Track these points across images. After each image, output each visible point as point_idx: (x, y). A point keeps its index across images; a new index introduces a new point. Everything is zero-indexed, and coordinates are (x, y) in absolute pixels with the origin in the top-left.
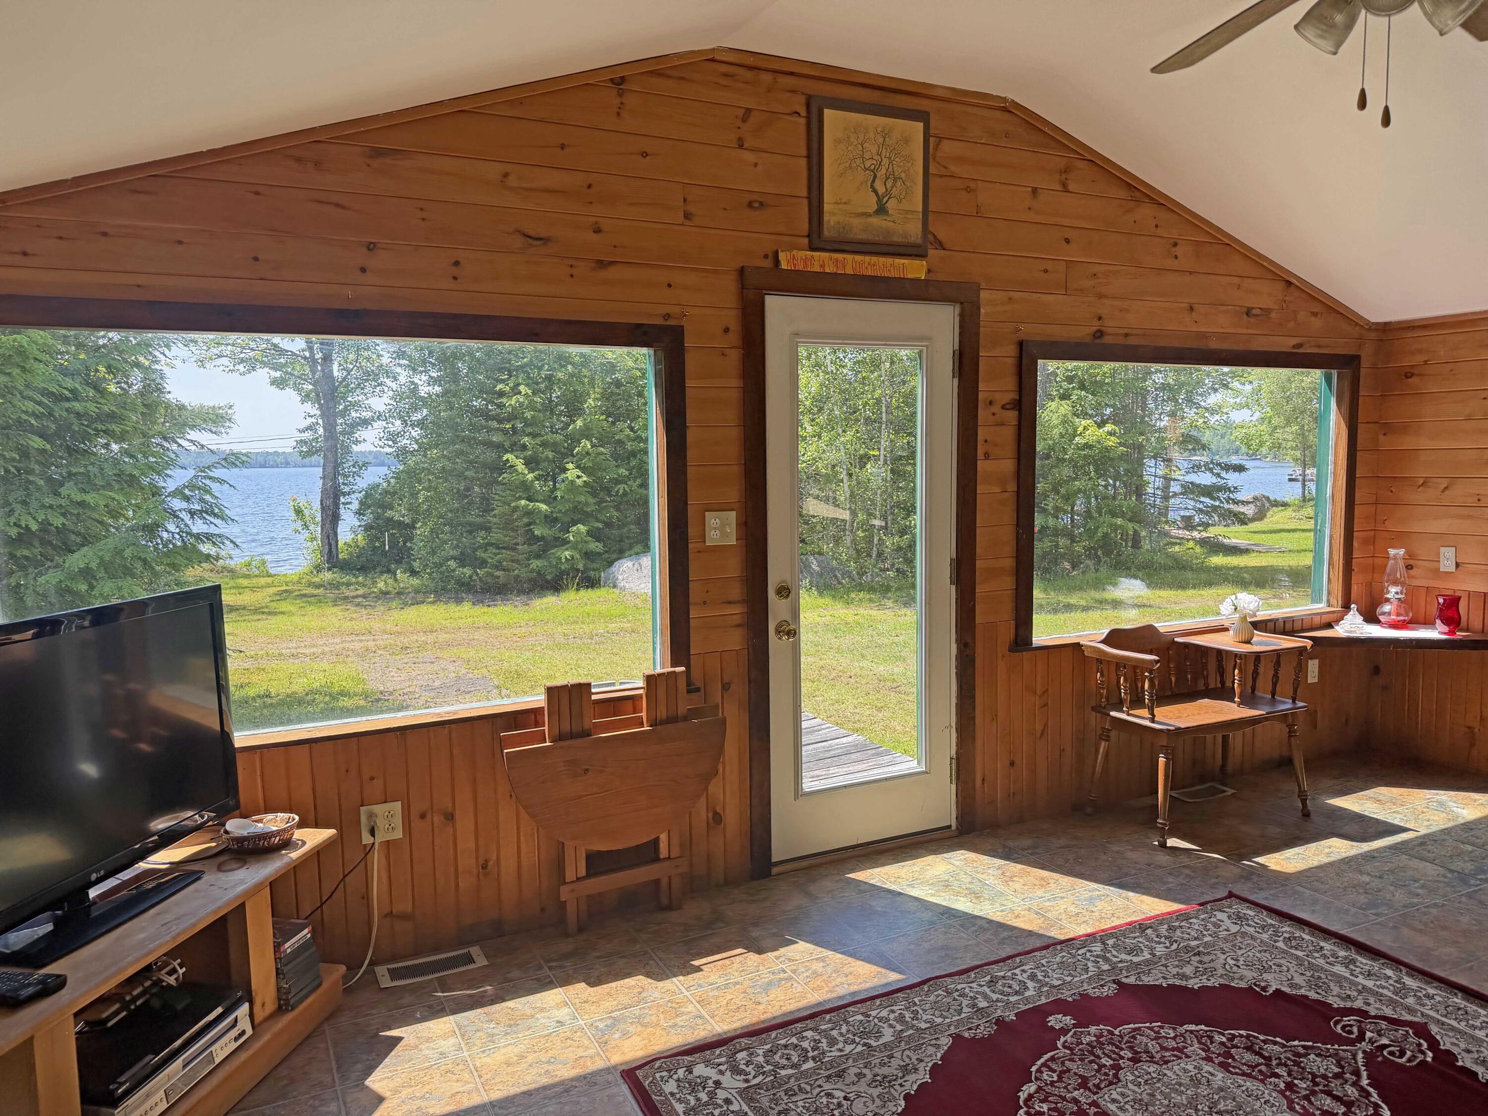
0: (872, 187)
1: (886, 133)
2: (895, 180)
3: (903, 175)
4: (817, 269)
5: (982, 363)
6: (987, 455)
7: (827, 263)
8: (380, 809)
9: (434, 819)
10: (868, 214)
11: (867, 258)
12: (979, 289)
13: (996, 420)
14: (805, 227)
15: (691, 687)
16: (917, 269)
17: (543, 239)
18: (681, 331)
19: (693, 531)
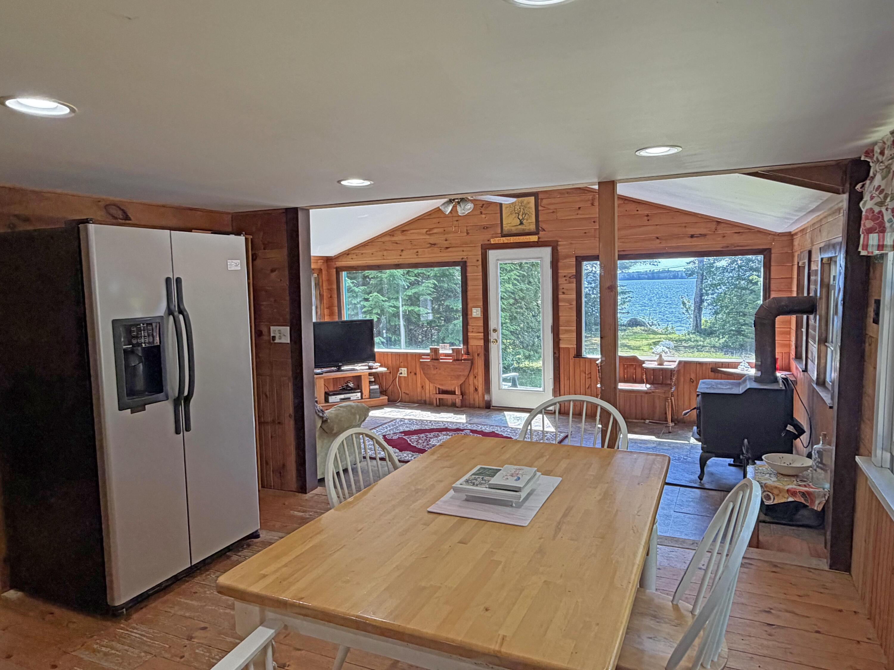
0: (518, 218)
1: (522, 202)
2: (525, 214)
3: (528, 213)
4: (502, 242)
5: (560, 264)
6: (564, 293)
7: (505, 240)
8: (403, 369)
9: (413, 374)
10: (517, 226)
11: (517, 237)
12: (558, 241)
13: (567, 282)
14: (499, 231)
15: (468, 353)
16: (534, 238)
17: (435, 244)
18: (466, 262)
19: (469, 313)
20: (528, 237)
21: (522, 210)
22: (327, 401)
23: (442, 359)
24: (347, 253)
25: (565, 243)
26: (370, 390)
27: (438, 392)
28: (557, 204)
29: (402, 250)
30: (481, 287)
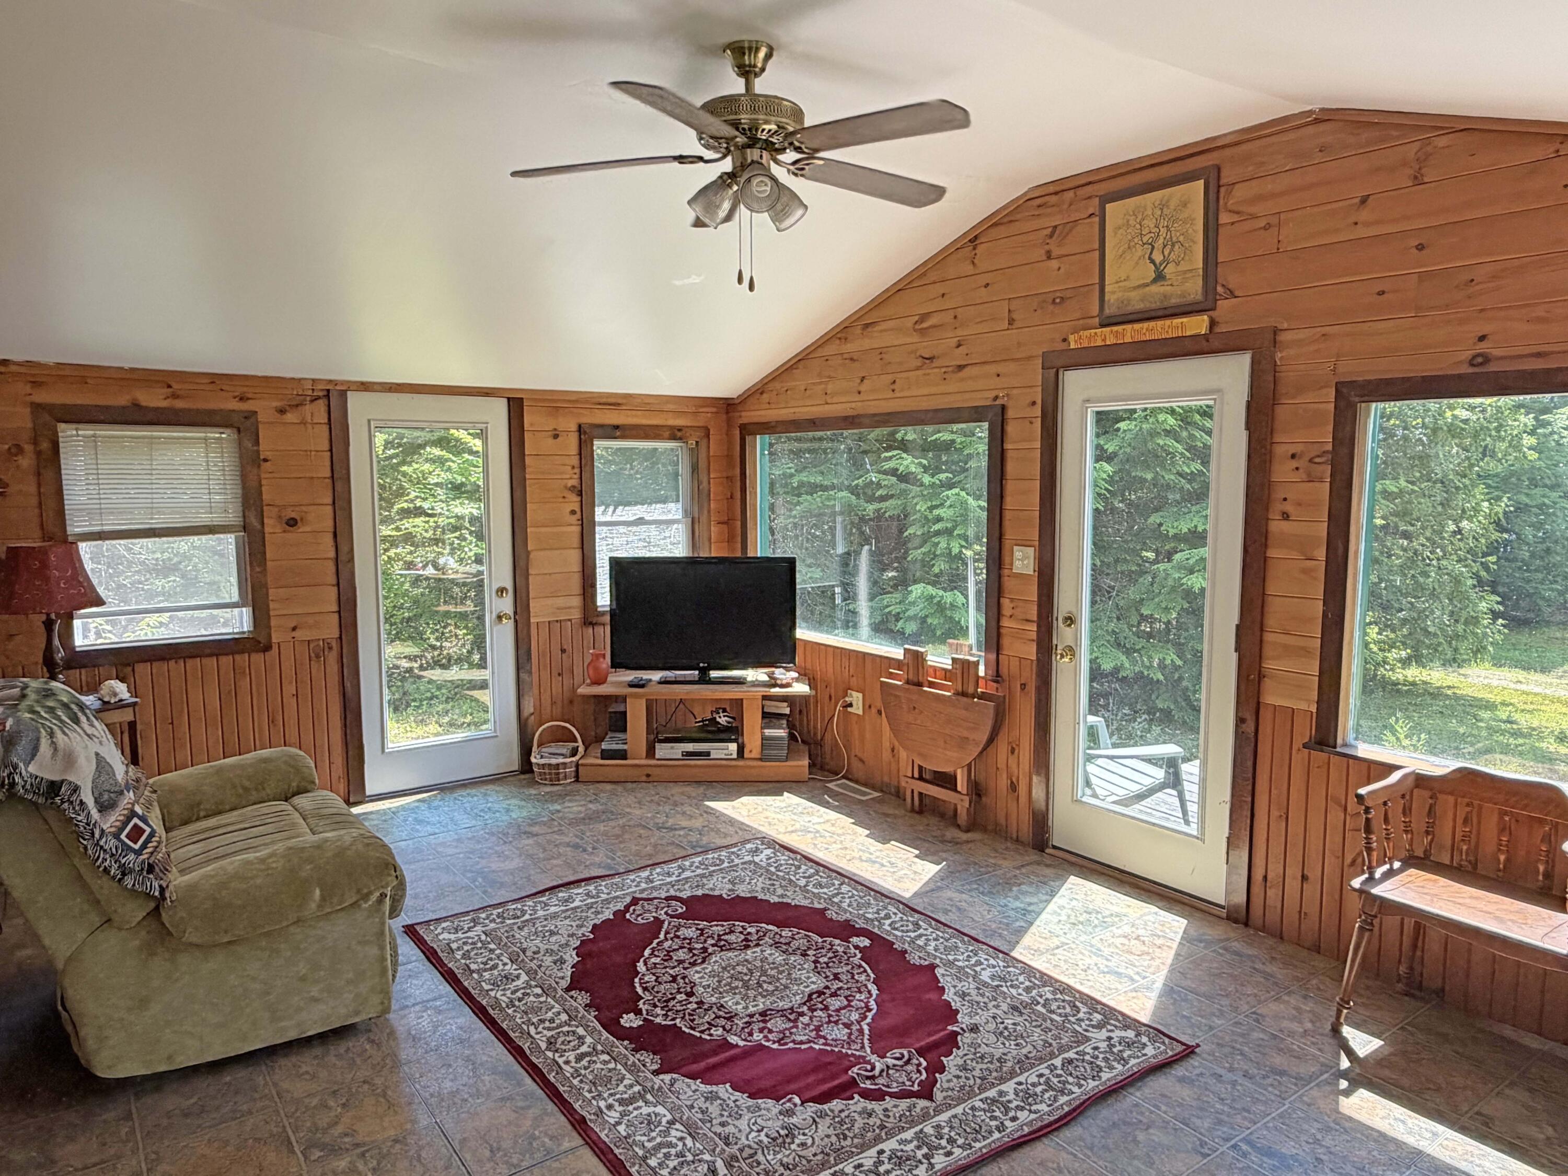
0: (1150, 258)
1: (1163, 206)
2: (1173, 245)
3: (1181, 238)
4: (1099, 343)
5: (1282, 413)
6: (1286, 516)
7: (1109, 336)
8: (855, 694)
9: (874, 710)
10: (1147, 285)
11: (1145, 325)
12: (1276, 331)
13: (1302, 475)
14: (1095, 310)
15: (997, 677)
16: (1198, 325)
17: (931, 359)
18: (1003, 408)
19: (1007, 559)
20: (1177, 321)
21: (1163, 231)
22: (651, 753)
23: (931, 685)
24: (759, 390)
25: (1302, 335)
26: (764, 738)
27: (916, 775)
28: (1282, 194)
29: (863, 379)
30: (1038, 483)
